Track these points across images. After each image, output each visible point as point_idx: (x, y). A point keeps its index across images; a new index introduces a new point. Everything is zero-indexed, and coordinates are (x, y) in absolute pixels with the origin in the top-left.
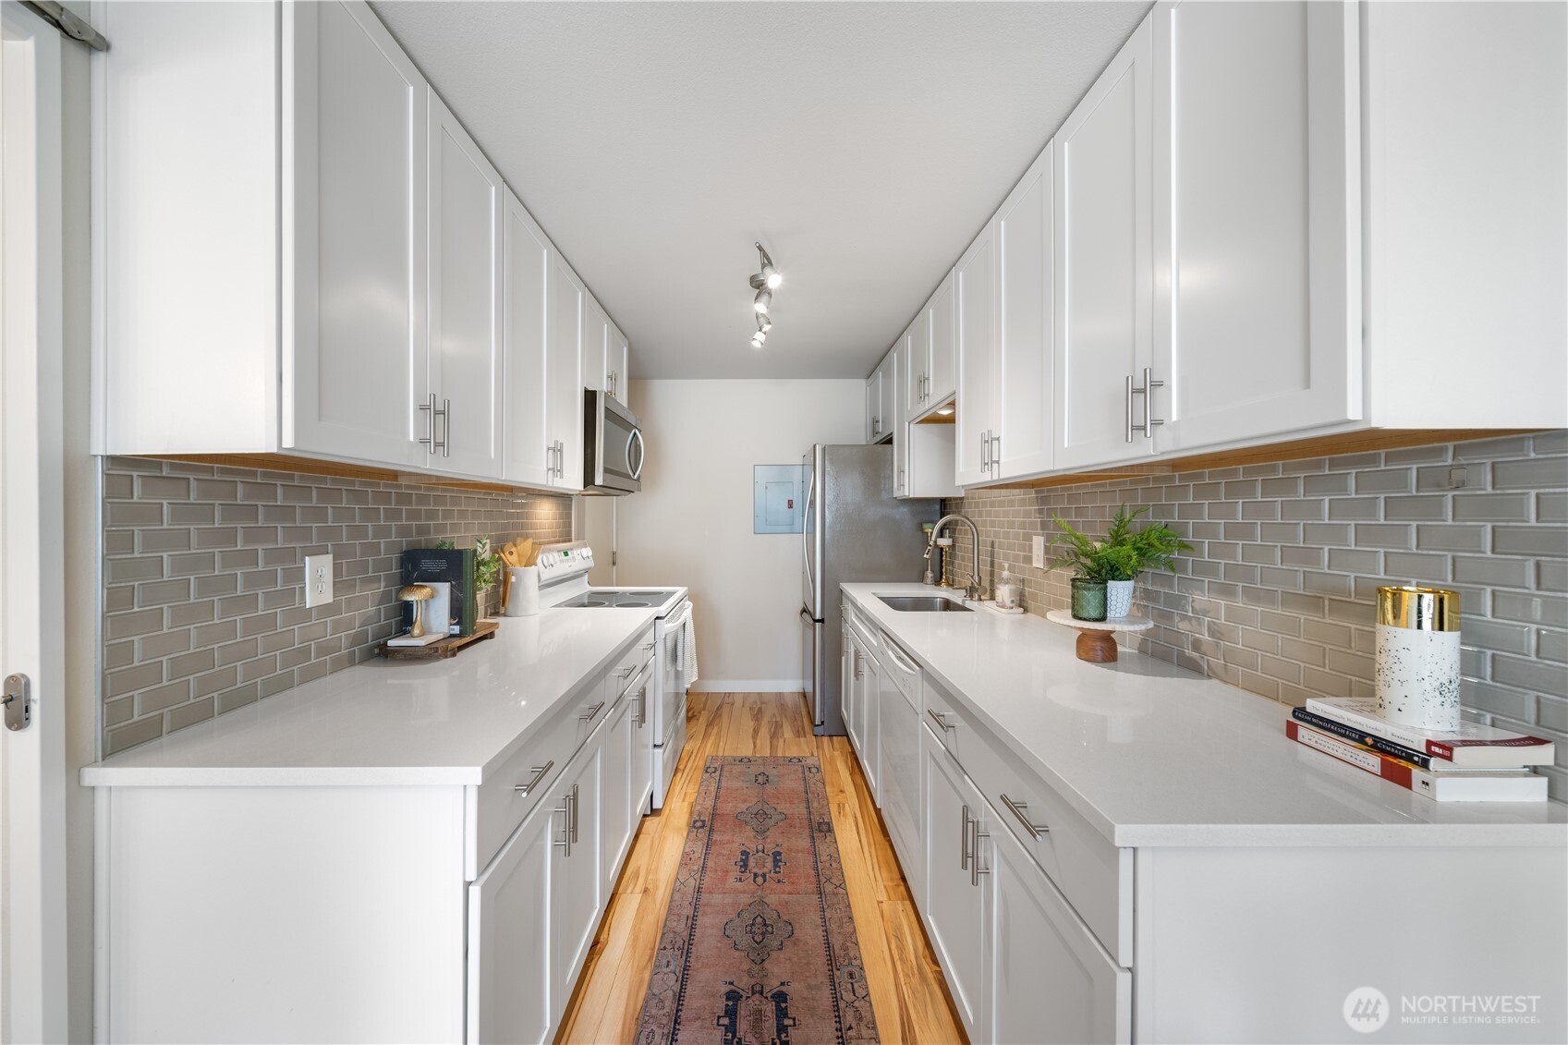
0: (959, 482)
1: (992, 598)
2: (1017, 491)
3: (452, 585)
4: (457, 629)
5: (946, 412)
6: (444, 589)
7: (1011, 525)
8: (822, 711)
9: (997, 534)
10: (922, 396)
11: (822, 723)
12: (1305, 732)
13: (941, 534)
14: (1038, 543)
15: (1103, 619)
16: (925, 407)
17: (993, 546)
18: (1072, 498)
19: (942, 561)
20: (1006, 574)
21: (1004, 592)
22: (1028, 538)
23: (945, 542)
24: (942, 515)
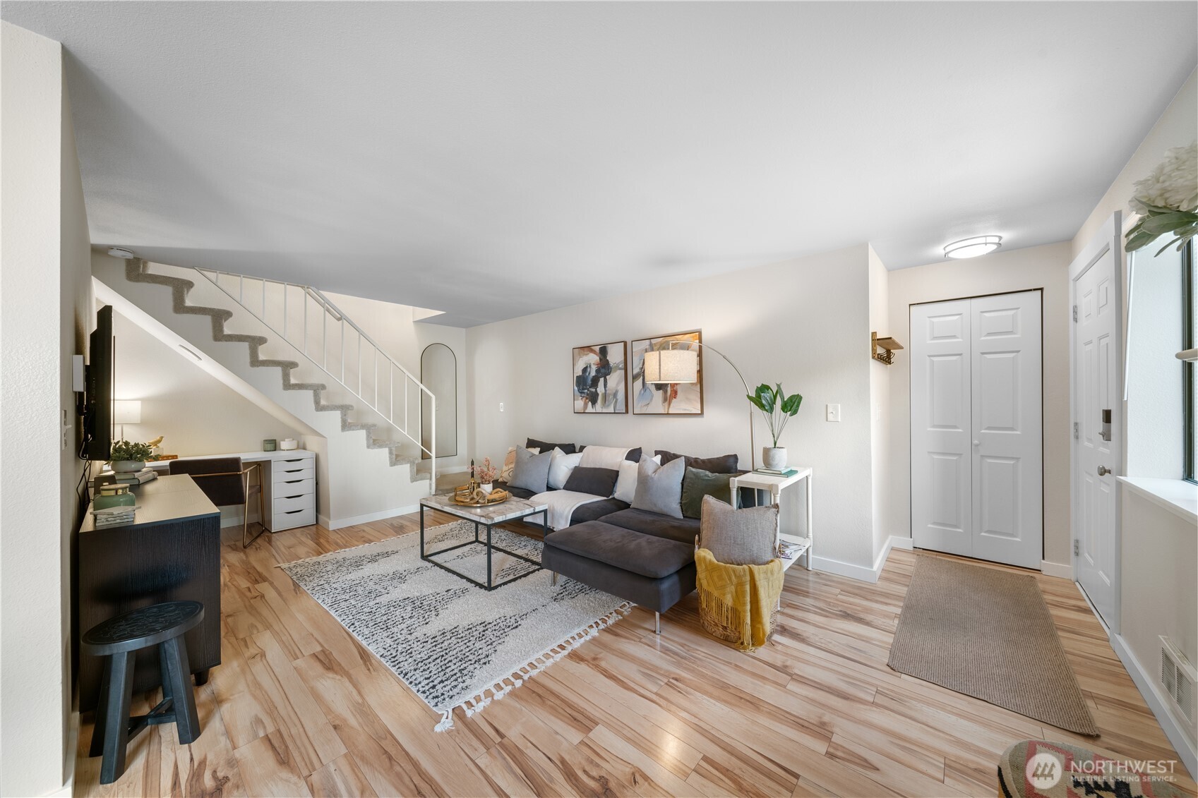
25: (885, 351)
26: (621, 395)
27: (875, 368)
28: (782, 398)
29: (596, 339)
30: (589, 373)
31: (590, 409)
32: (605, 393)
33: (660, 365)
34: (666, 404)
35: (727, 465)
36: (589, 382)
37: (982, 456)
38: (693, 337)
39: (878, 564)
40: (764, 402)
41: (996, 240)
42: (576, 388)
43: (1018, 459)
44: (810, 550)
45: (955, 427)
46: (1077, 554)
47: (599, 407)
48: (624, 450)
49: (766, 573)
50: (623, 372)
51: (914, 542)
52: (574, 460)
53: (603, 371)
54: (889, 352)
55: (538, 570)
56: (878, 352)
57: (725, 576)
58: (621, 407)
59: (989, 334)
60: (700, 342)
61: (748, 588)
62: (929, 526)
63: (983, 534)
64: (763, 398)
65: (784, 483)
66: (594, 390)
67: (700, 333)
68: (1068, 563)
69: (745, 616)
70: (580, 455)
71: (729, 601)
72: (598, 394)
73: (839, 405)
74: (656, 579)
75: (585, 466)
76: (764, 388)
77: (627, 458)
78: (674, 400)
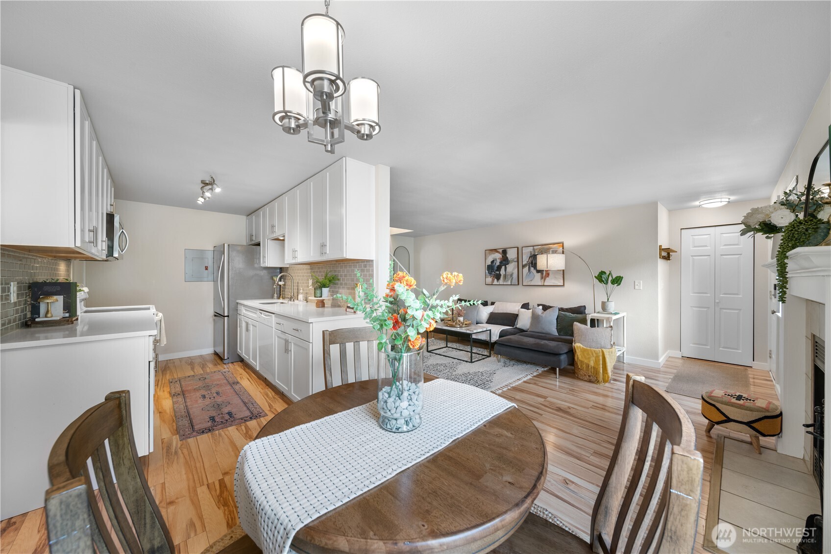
0: (286, 262)
1: (298, 300)
2: (305, 266)
3: (64, 297)
4: (67, 315)
5: (282, 238)
6: (61, 298)
7: (303, 276)
8: (228, 353)
9: (299, 279)
10: (273, 232)
11: (228, 358)
12: (348, 310)
13: (280, 280)
14: (310, 282)
15: (321, 297)
16: (275, 236)
17: (298, 283)
18: (319, 268)
19: (280, 290)
20: (301, 291)
21: (301, 297)
22: (308, 280)
23: (281, 283)
24: (280, 273)
25: (667, 255)
26: (515, 276)
27: (661, 263)
28: (612, 277)
29: (500, 245)
30: (495, 264)
31: (496, 282)
32: (505, 274)
33: (547, 261)
34: (543, 280)
35: (580, 311)
36: (495, 268)
37: (721, 309)
38: (559, 246)
39: (662, 360)
40: (603, 279)
41: (727, 200)
42: (487, 271)
43: (740, 310)
44: (625, 353)
45: (706, 293)
46: (770, 357)
47: (501, 281)
48: (519, 304)
49: (609, 352)
50: (517, 263)
51: (682, 353)
52: (490, 309)
53: (504, 262)
54: (669, 254)
55: (486, 358)
56: (663, 255)
57: (590, 353)
58: (515, 281)
59: (725, 245)
60: (563, 249)
61: (601, 358)
62: (691, 345)
63: (721, 349)
64: (601, 277)
65: (614, 317)
66: (498, 273)
67: (563, 243)
68: (767, 363)
69: (600, 370)
70: (493, 306)
71: (592, 364)
72: (501, 275)
73: (641, 281)
74: (558, 354)
75: (496, 312)
76: (603, 273)
77: (521, 308)
78: (547, 278)
